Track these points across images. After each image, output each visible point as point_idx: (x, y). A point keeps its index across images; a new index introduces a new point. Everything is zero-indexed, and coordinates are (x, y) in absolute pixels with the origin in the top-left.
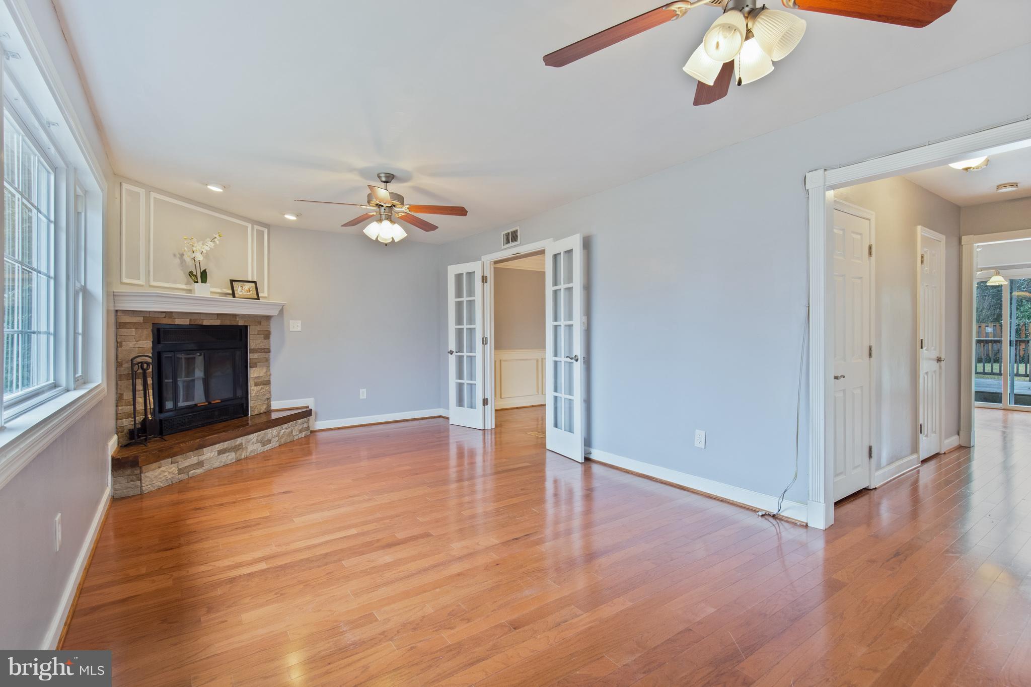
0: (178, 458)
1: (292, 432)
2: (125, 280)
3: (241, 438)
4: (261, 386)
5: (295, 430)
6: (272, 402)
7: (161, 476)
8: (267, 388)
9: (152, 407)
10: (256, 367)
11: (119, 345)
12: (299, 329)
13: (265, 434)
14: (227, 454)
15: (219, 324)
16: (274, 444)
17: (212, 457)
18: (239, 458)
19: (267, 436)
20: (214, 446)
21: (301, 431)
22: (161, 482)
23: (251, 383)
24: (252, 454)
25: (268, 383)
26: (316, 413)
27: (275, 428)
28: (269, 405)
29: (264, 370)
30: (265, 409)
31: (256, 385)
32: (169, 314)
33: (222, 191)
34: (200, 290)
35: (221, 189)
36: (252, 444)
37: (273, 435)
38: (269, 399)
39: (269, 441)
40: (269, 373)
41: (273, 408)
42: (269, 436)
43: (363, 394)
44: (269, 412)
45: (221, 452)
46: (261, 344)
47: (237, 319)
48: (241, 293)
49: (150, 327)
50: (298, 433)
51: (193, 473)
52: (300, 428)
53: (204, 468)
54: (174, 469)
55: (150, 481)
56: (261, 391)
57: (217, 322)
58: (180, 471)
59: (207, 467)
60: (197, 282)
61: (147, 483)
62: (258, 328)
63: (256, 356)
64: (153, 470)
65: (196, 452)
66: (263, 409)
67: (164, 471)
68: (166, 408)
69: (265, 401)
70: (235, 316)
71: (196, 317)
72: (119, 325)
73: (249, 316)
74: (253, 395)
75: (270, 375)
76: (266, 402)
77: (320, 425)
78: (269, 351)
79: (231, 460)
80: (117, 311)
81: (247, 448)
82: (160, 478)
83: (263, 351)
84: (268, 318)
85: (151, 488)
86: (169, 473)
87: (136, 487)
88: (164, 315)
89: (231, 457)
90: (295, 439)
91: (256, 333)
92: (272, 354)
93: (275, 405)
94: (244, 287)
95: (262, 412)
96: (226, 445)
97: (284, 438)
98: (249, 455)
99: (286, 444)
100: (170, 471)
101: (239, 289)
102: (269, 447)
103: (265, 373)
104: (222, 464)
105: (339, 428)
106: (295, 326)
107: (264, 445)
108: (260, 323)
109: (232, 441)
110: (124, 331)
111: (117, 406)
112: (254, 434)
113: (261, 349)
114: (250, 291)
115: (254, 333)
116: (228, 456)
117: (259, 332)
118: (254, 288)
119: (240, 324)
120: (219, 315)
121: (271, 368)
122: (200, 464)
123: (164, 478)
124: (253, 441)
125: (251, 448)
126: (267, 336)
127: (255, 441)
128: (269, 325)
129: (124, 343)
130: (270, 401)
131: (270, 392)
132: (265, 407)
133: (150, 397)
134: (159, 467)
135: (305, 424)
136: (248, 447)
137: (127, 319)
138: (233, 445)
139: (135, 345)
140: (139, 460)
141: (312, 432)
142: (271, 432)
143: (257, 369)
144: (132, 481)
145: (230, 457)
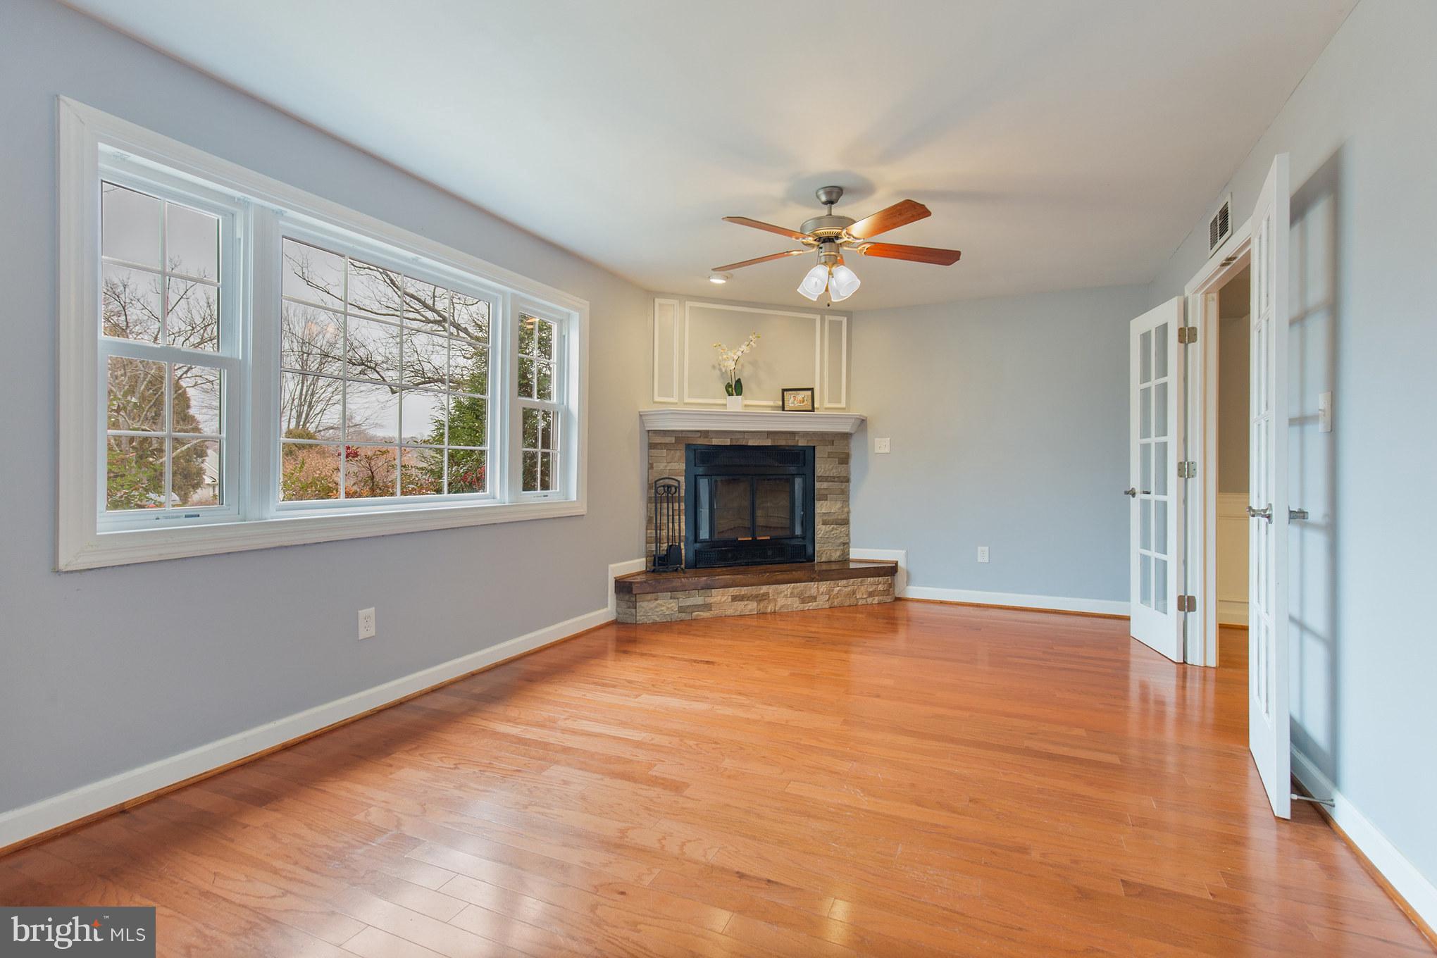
0: (679, 594)
1: (854, 593)
2: (657, 399)
3: (768, 586)
4: (832, 526)
5: (864, 590)
6: (850, 549)
7: (657, 610)
8: (843, 530)
9: (683, 534)
10: (827, 500)
11: (651, 466)
12: (887, 450)
13: (805, 587)
14: (746, 603)
15: (770, 444)
16: (822, 602)
17: (724, 602)
18: (762, 611)
19: (810, 590)
20: (727, 589)
21: (871, 594)
22: (658, 617)
23: (818, 520)
24: (783, 610)
25: (845, 522)
26: (908, 574)
27: (824, 582)
28: (846, 553)
29: (839, 505)
30: (839, 557)
31: (825, 523)
32: (705, 433)
33: (724, 282)
34: (735, 404)
35: (721, 279)
36: (784, 596)
37: (821, 592)
38: (846, 544)
39: (814, 599)
40: (846, 510)
41: (852, 557)
42: (813, 592)
43: (983, 554)
44: (845, 560)
45: (735, 598)
46: (834, 471)
47: (796, 439)
48: (793, 405)
49: (683, 447)
50: (865, 597)
51: (698, 615)
52: (871, 590)
53: (712, 612)
54: (674, 605)
55: (644, 612)
56: (833, 532)
57: (768, 443)
58: (681, 609)
59: (715, 612)
60: (733, 395)
61: (641, 613)
62: (829, 449)
63: (825, 485)
64: (649, 601)
65: (702, 591)
66: (836, 555)
67: (661, 605)
68: (701, 538)
69: (839, 546)
70: (793, 434)
71: (738, 436)
72: (652, 446)
73: (815, 434)
74: (820, 535)
75: (848, 513)
76: (842, 548)
77: (913, 592)
78: (848, 481)
79: (751, 611)
80: (649, 431)
81: (775, 600)
82: (657, 612)
83: (836, 479)
84: (846, 436)
85: (646, 620)
86: (668, 608)
87: (632, 615)
88: (699, 434)
89: (752, 606)
90: (859, 604)
91: (826, 456)
92: (852, 484)
93: (855, 553)
94: (797, 396)
95: (833, 559)
96: (744, 590)
97: (840, 599)
98: (780, 609)
99: (841, 607)
100: (669, 606)
101: (791, 401)
102: (812, 605)
103: (839, 509)
104: (738, 613)
105: (942, 603)
106: (881, 445)
107: (803, 602)
108: (832, 443)
109: (754, 587)
110: (655, 452)
111: (647, 529)
112: (789, 585)
113: (834, 477)
114: (803, 401)
115: (821, 456)
116: (747, 605)
117: (830, 455)
118: (810, 397)
119: (800, 444)
120: (770, 434)
121: (850, 502)
122: (707, 607)
123: (660, 613)
124: (786, 593)
125: (781, 601)
126: (845, 460)
127: (789, 593)
128: (848, 445)
129: (654, 464)
130: (849, 547)
131: (848, 535)
132: (838, 553)
133: (681, 524)
134: (656, 600)
135: (880, 586)
136: (779, 599)
137: (658, 440)
138: (754, 593)
139: (666, 466)
140: (634, 587)
141: (898, 599)
142: (816, 586)
143: (828, 503)
144: (629, 608)
145: (749, 607)
